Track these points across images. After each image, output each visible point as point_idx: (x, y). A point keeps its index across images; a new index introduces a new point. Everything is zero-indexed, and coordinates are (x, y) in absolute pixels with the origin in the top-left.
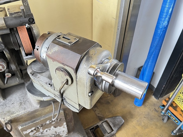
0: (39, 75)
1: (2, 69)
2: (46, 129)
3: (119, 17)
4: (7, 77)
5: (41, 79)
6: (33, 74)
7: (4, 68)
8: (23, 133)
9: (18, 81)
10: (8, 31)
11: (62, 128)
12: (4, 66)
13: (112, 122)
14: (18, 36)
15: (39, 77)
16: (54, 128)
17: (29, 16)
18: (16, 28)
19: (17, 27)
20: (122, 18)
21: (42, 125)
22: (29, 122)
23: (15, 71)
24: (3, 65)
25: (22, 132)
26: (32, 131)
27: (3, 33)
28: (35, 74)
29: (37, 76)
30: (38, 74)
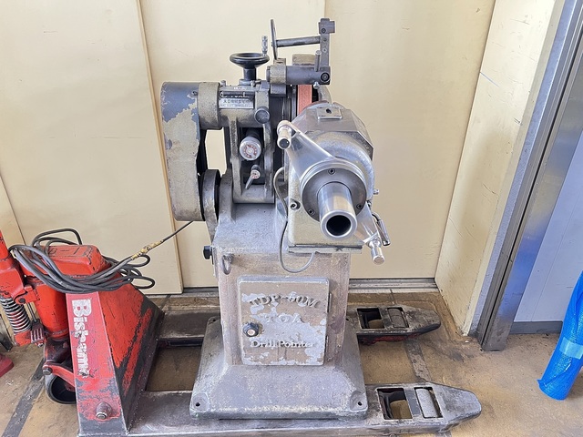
1: (253, 156)
2: (283, 314)
4: (252, 177)
7: (255, 154)
8: (241, 297)
9: (265, 196)
10: (283, 91)
11: (314, 330)
12: (257, 152)
13: (444, 397)
16: (299, 321)
17: (323, 70)
19: (300, 84)
20: (539, 124)
21: (280, 297)
22: (260, 276)
23: (267, 171)
25: (242, 292)
26: (257, 301)
27: (276, 92)
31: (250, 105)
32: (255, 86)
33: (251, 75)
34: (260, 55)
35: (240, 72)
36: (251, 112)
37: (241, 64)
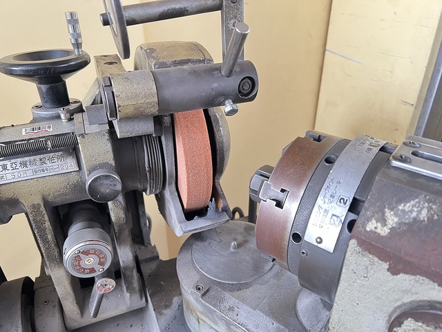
0: (230, 299)
1: (97, 267)
3: (426, 100)
5: (241, 319)
6: (208, 291)
7: (101, 264)
9: (128, 302)
10: (148, 128)
12: (105, 257)
14: (171, 145)
15: (231, 309)
17: (242, 71)
18: (172, 116)
19: (178, 111)
20: (431, 104)
23: (126, 268)
24: (101, 252)
27: (132, 133)
28: (211, 293)
29: (221, 300)
30: (227, 295)
31: (69, 164)
32: (71, 119)
33: (58, 96)
34: (67, 52)
35: (31, 92)
36: (74, 178)
37: (28, 75)
